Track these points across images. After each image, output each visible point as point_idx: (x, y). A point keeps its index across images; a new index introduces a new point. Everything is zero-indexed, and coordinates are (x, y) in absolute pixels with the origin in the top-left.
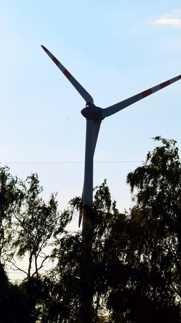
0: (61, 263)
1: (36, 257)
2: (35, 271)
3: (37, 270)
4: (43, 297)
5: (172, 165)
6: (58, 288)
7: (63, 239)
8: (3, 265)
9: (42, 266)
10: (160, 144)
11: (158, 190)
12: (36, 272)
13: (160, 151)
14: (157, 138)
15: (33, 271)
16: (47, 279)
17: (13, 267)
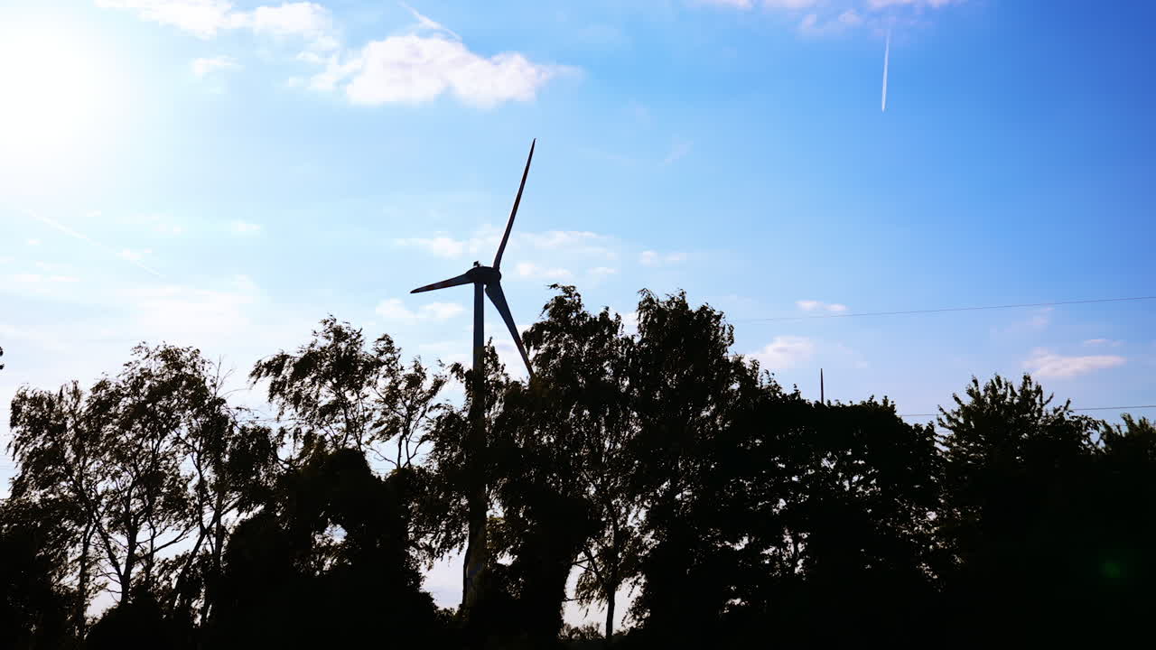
0: (440, 447)
1: (407, 442)
2: (406, 460)
3: (409, 459)
4: (416, 493)
5: (578, 316)
6: (436, 481)
7: (441, 417)
8: (364, 453)
9: (415, 454)
10: (559, 293)
11: (563, 352)
12: (408, 462)
13: (559, 300)
14: (555, 286)
15: (403, 461)
16: (421, 470)
17: (378, 456)
